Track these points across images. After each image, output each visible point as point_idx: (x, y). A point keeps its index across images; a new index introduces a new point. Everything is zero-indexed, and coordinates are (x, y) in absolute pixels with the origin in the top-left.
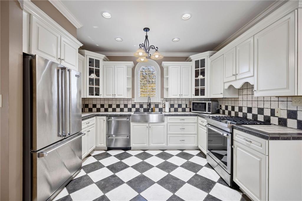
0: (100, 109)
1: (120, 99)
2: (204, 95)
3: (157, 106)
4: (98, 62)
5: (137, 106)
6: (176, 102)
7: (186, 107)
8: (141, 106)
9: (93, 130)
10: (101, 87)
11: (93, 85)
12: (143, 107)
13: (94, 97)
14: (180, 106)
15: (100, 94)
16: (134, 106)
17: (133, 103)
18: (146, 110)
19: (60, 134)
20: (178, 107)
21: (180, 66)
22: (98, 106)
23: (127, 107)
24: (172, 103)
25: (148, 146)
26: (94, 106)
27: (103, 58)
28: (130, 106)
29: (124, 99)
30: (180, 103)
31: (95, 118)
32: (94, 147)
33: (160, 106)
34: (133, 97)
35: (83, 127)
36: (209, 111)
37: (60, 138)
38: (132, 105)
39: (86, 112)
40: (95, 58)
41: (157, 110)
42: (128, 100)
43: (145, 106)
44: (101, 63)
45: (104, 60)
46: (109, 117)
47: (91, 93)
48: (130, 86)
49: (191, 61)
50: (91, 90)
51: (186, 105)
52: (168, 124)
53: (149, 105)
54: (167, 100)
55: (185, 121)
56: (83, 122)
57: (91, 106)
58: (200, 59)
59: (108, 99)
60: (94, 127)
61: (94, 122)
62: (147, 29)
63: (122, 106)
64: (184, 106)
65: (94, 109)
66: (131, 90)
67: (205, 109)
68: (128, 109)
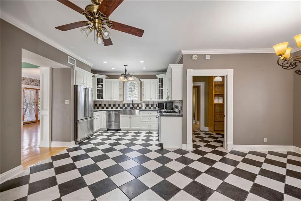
0: (103, 107)
1: (116, 101)
2: (162, 99)
3: (138, 105)
4: (102, 80)
5: (126, 106)
6: (150, 103)
7: (156, 106)
8: (128, 106)
9: (99, 118)
10: (104, 94)
11: (99, 93)
12: (129, 106)
13: (100, 100)
14: (152, 105)
15: (103, 98)
16: (124, 105)
17: (123, 104)
18: (131, 108)
19: (85, 116)
20: (151, 106)
21: (151, 81)
22: (103, 106)
23: (120, 106)
24: (147, 104)
25: (130, 128)
26: (100, 105)
27: (105, 77)
28: (121, 106)
29: (118, 101)
30: (152, 104)
31: (100, 112)
32: (100, 128)
33: (140, 106)
34: (123, 100)
35: (94, 116)
36: (165, 109)
37: (85, 118)
38: (123, 105)
39: (96, 109)
40: (100, 78)
41: (138, 108)
42: (121, 102)
43: (131, 106)
44: (104, 80)
45: (106, 78)
46: (109, 111)
47: (98, 98)
48: (122, 93)
49: (157, 78)
50: (98, 96)
51: (156, 105)
52: (142, 116)
53: (133, 105)
54: (144, 102)
55: (151, 114)
56: (94, 113)
57: (98, 105)
58: (161, 78)
59: (109, 101)
60: (99, 117)
61: (100, 114)
62: (126, 66)
63: (117, 106)
64: (155, 106)
65: (100, 108)
66: (122, 96)
67: (164, 107)
68: (121, 107)
